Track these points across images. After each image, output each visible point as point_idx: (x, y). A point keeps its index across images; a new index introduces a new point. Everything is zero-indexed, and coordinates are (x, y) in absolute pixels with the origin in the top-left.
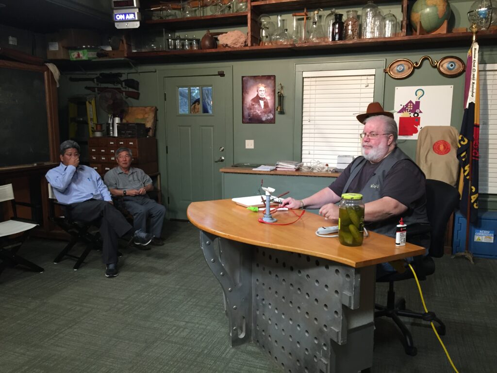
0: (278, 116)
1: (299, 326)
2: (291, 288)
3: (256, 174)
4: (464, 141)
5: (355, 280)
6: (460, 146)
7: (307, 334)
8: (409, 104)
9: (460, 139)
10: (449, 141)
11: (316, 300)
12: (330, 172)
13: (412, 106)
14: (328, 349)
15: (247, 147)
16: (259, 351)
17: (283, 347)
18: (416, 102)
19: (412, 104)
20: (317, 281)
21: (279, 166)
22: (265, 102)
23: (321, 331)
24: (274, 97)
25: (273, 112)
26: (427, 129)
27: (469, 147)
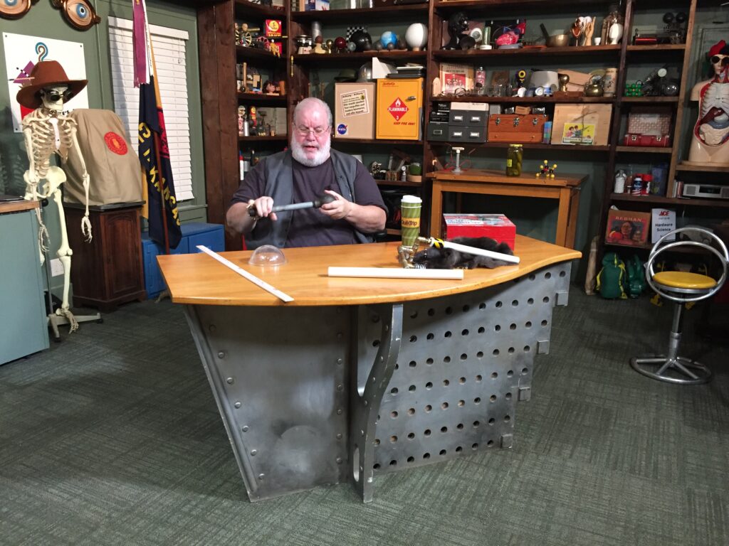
4: (147, 133)
6: (142, 141)
7: (494, 379)
9: (141, 129)
23: (520, 358)
27: (154, 142)
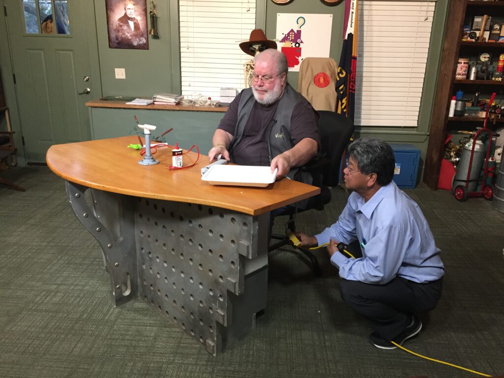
0: (152, 42)
1: (191, 278)
2: (182, 239)
3: (130, 109)
4: (342, 74)
5: (253, 228)
6: (338, 79)
7: (201, 287)
8: (291, 33)
9: (339, 71)
10: (328, 73)
11: (210, 251)
12: (213, 107)
13: (293, 36)
14: (224, 300)
15: (117, 77)
16: (148, 306)
17: (174, 301)
18: (298, 31)
19: (293, 33)
20: (211, 231)
21: (157, 100)
22: (135, 23)
23: (216, 282)
24: (145, 18)
25: (146, 36)
26: (308, 61)
27: (347, 80)
